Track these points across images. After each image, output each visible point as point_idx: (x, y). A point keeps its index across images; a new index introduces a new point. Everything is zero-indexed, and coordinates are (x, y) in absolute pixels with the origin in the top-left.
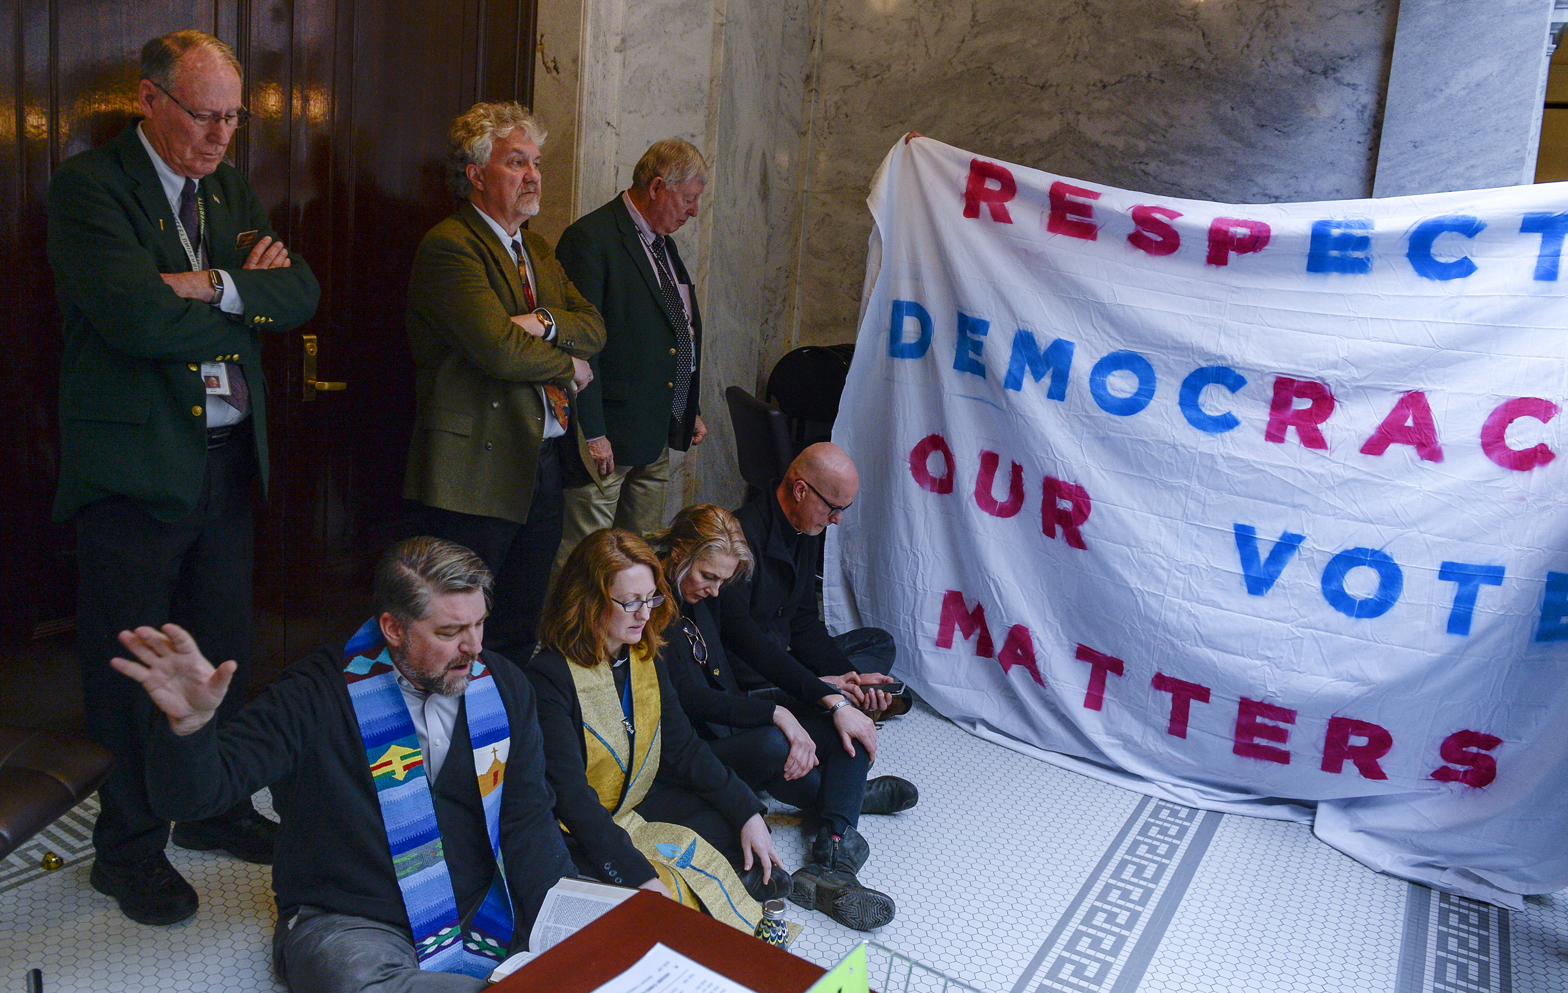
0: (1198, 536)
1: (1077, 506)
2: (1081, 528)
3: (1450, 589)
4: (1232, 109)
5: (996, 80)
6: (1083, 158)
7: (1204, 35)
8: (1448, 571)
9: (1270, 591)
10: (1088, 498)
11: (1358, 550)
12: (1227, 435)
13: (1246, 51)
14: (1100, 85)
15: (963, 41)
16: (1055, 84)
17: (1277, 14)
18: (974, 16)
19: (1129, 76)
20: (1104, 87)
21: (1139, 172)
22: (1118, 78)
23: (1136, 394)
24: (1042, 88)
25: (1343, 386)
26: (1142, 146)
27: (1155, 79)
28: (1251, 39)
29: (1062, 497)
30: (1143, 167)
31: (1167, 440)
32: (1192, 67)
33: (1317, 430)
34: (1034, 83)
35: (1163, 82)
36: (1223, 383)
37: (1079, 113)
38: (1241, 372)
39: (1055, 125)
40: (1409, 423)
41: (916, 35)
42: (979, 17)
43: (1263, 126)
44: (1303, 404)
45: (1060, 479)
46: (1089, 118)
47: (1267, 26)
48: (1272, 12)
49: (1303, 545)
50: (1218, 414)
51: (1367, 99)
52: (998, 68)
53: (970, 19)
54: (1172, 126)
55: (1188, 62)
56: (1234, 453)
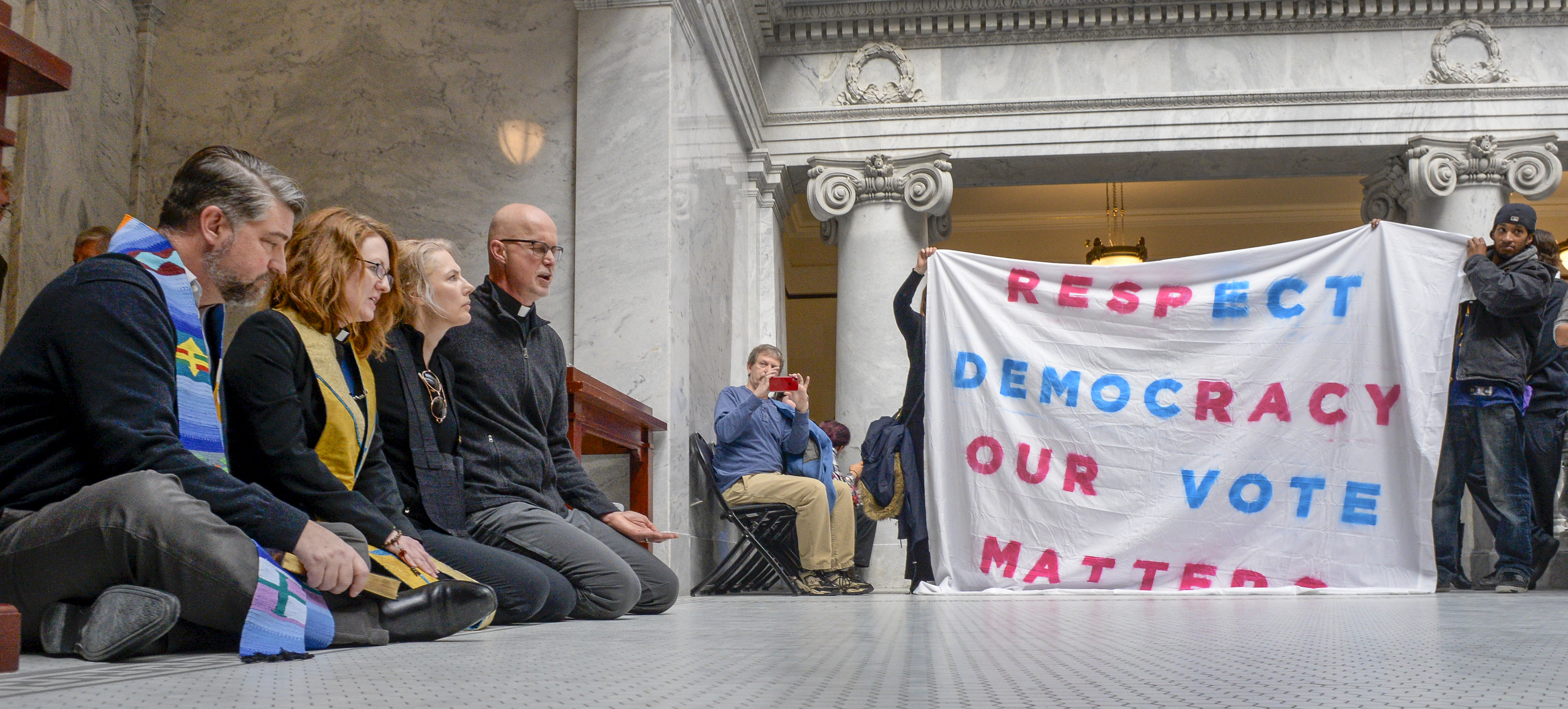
0: (1161, 479)
1: (1089, 470)
2: (1093, 482)
3: (1296, 492)
4: (476, 163)
5: (297, 151)
6: (370, 207)
7: (450, 111)
8: (1295, 482)
9: (1202, 505)
10: (1096, 464)
11: (1248, 475)
12: (1174, 417)
13: (481, 122)
14: (378, 151)
15: (268, 123)
16: (343, 152)
17: (500, 94)
18: (276, 104)
19: (399, 143)
20: (381, 152)
21: (413, 216)
22: (391, 145)
23: (1119, 398)
24: (333, 156)
25: (1237, 383)
26: (413, 195)
27: (419, 145)
28: (484, 112)
29: (1080, 465)
30: (416, 210)
31: (1139, 424)
32: (444, 134)
33: (1224, 410)
34: (327, 152)
35: (424, 146)
36: (1170, 388)
37: (363, 173)
38: (1177, 381)
39: (346, 183)
40: (1273, 401)
41: (229, 120)
42: (281, 104)
43: (498, 174)
44: (1215, 395)
45: (1078, 454)
46: (371, 177)
47: (494, 103)
48: (496, 93)
49: (1219, 476)
50: (1167, 406)
51: (567, 150)
52: (297, 142)
53: (272, 105)
54: (433, 178)
55: (442, 131)
56: (1179, 429)
